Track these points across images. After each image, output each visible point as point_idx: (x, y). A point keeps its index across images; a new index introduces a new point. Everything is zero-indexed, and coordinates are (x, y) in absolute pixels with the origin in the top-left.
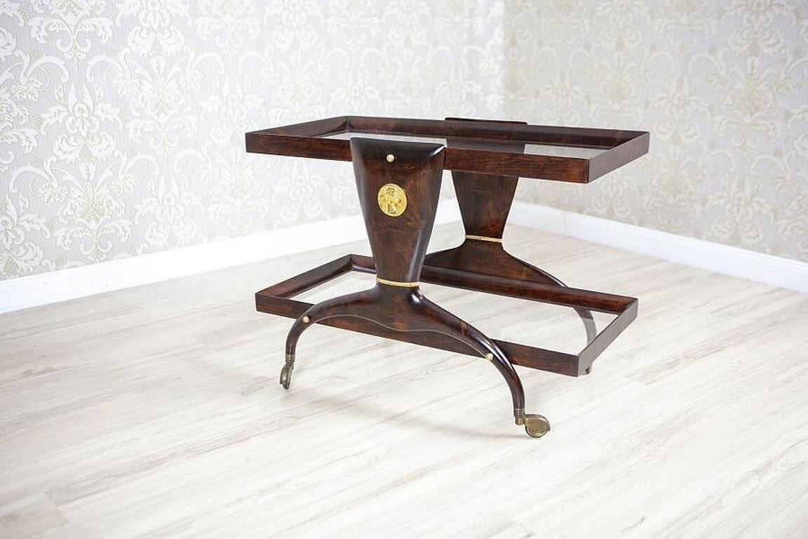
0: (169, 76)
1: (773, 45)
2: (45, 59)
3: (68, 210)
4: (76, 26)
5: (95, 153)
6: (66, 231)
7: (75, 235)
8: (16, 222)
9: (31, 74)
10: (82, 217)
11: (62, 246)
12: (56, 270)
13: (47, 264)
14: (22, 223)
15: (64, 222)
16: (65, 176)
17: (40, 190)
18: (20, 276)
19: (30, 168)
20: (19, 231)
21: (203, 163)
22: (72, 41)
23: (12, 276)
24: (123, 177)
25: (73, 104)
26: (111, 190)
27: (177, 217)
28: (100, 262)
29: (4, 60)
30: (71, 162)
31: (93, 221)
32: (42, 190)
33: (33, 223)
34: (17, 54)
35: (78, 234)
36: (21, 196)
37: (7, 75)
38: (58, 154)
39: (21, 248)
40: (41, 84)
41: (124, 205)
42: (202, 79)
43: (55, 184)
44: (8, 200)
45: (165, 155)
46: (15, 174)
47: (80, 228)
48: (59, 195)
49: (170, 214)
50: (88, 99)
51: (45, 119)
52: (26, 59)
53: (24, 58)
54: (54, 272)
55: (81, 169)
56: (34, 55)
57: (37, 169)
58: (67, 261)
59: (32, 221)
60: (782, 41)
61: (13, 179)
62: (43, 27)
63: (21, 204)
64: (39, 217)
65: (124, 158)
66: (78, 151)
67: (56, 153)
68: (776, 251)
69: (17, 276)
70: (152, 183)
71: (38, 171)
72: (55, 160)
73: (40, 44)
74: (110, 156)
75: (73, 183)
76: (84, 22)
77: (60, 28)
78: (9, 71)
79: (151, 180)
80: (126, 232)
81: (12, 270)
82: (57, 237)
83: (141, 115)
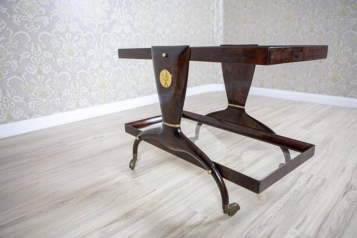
0: (74, 41)
1: (319, 28)
2: (20, 32)
3: (33, 94)
4: (33, 19)
5: (44, 71)
6: (33, 103)
7: (37, 104)
8: (11, 99)
9: (14, 38)
10: (39, 97)
11: (32, 109)
12: (29, 119)
13: (25, 116)
14: (13, 100)
15: (32, 99)
16: (31, 80)
17: (21, 86)
18: (14, 121)
19: (15, 77)
20: (13, 103)
21: (88, 75)
22: (32, 25)
23: (10, 121)
24: (56, 81)
25: (33, 51)
26: (51, 86)
27: (79, 97)
28: (48, 115)
29: (1, 31)
30: (33, 75)
31: (44, 98)
32: (22, 86)
33: (18, 100)
34: (7, 29)
35: (38, 103)
36: (12, 88)
37: (3, 38)
38: (28, 72)
39: (14, 110)
40: (19, 42)
41: (57, 92)
42: (87, 42)
43: (27, 84)
44: (7, 90)
45: (73, 72)
46: (9, 79)
47: (38, 101)
48: (29, 88)
49: (76, 96)
50: (39, 49)
51: (22, 57)
52: (12, 32)
53: (10, 31)
54: (29, 120)
55: (38, 78)
56: (15, 30)
57: (19, 77)
58: (34, 114)
59: (18, 99)
60: (321, 27)
61: (8, 81)
62: (19, 18)
63: (13, 92)
64: (21, 97)
65: (56, 73)
66: (37, 70)
67: (27, 71)
68: (320, 93)
69: (13, 121)
70: (68, 83)
71: (19, 78)
72: (26, 74)
73: (18, 25)
74: (50, 73)
75: (35, 84)
76: (36, 18)
77: (26, 19)
78: (4, 36)
79: (68, 82)
80: (58, 103)
81: (10, 119)
82: (29, 105)
83: (62, 56)
